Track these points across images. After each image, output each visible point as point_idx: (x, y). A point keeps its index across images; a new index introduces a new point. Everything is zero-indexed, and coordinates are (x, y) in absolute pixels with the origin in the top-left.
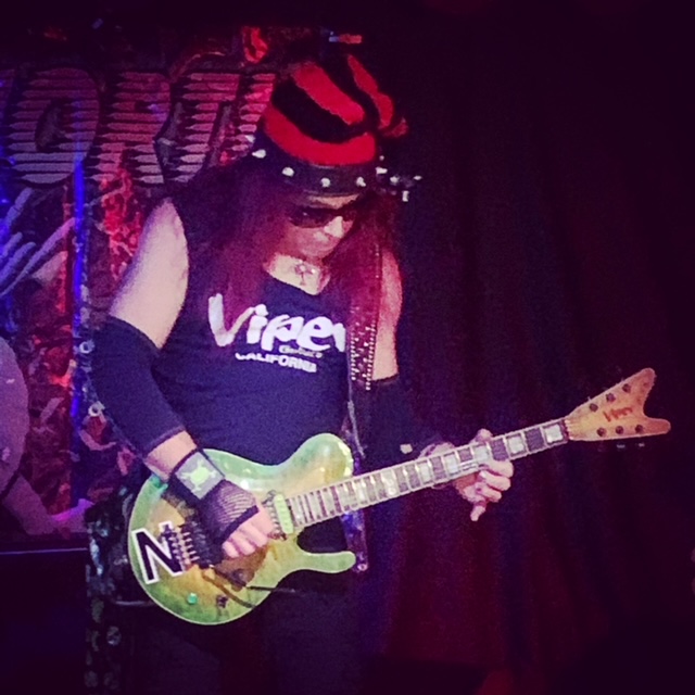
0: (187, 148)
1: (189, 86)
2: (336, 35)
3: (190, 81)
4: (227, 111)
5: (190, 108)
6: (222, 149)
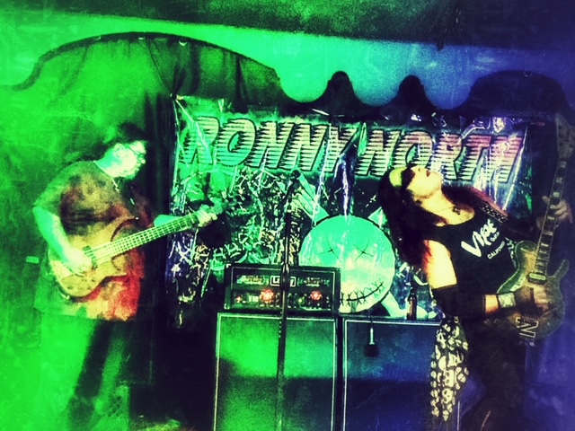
0: (467, 165)
1: (469, 141)
3: (471, 138)
4: (485, 151)
5: (470, 150)
6: (482, 166)
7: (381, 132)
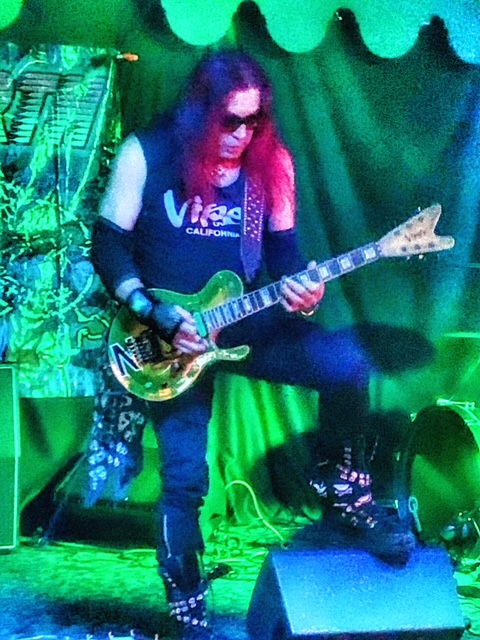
0: (22, 120)
1: (24, 82)
2: (122, 53)
3: (26, 78)
4: (50, 98)
5: (26, 95)
6: (46, 122)
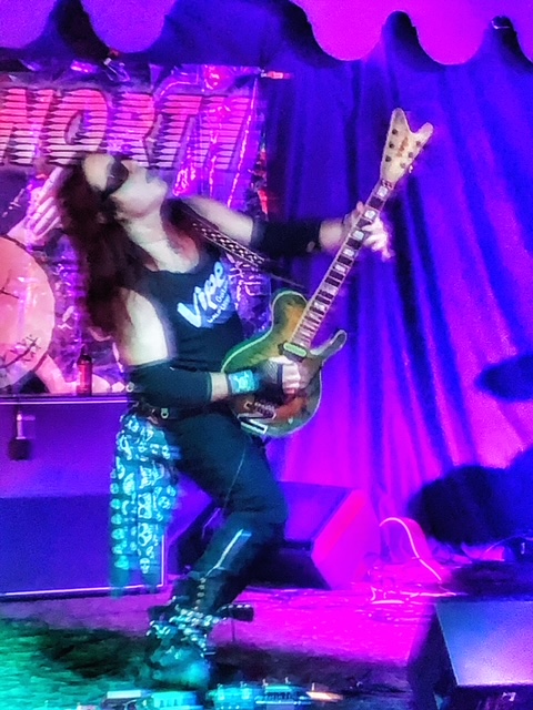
0: (165, 144)
1: (167, 104)
2: (265, 72)
3: (168, 100)
4: (192, 120)
5: (167, 118)
6: (188, 145)
7: (23, 91)
